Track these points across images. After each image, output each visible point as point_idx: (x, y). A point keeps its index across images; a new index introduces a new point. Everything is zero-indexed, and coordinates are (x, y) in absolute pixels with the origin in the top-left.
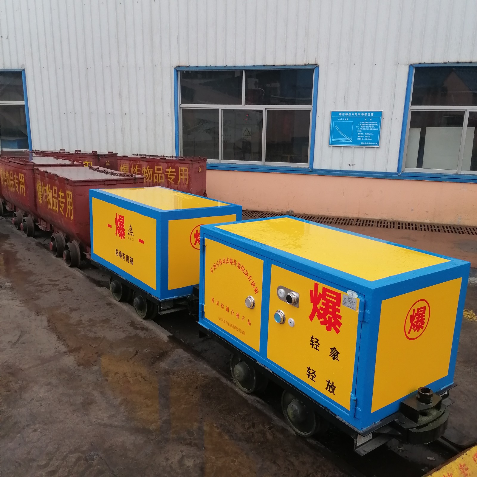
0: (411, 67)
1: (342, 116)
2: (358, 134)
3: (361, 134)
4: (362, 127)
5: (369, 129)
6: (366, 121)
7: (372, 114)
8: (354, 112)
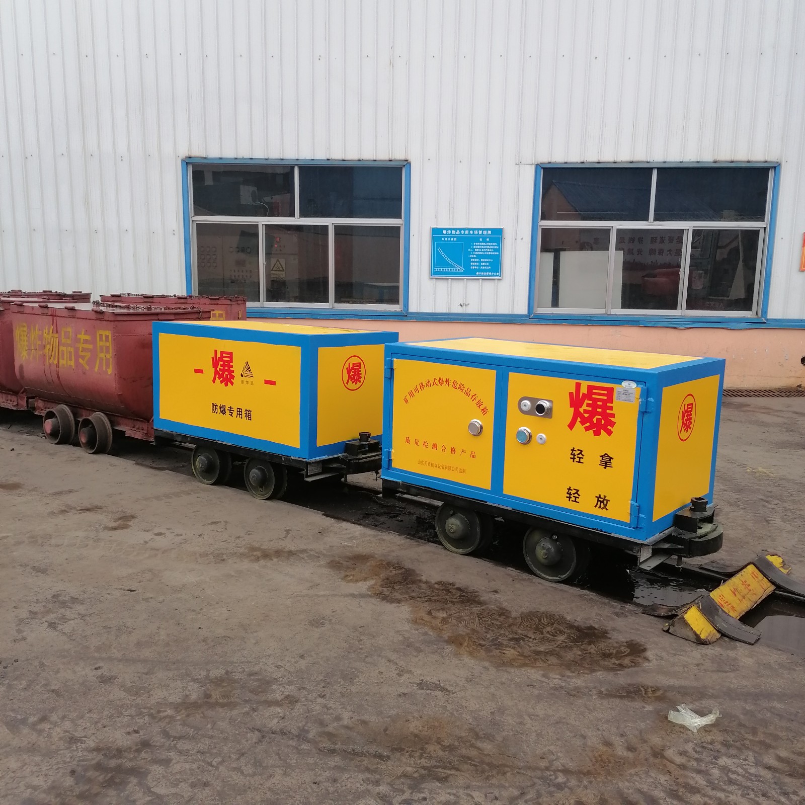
0: (538, 167)
1: (447, 234)
2: (472, 260)
3: (476, 260)
4: (476, 250)
5: (486, 253)
6: (481, 242)
7: (490, 232)
8: (464, 229)
